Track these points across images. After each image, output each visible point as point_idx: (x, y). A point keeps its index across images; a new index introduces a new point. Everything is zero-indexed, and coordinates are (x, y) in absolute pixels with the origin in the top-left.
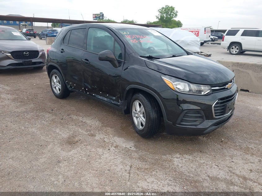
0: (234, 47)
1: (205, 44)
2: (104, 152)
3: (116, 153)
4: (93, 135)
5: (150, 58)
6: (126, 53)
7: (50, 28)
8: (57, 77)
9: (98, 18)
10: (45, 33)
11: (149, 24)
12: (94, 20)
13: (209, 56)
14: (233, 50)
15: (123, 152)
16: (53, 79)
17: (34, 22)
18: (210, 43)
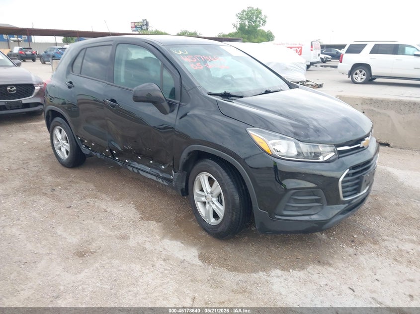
0: (358, 71)
1: (312, 68)
2: (144, 271)
3: (166, 272)
4: (124, 237)
5: (226, 96)
6: (183, 88)
7: (60, 44)
8: (63, 130)
9: (139, 28)
10: (52, 53)
11: (222, 37)
12: (133, 31)
13: (319, 87)
14: (357, 76)
15: (180, 270)
16: (56, 135)
17: (32, 36)
18: (319, 65)
